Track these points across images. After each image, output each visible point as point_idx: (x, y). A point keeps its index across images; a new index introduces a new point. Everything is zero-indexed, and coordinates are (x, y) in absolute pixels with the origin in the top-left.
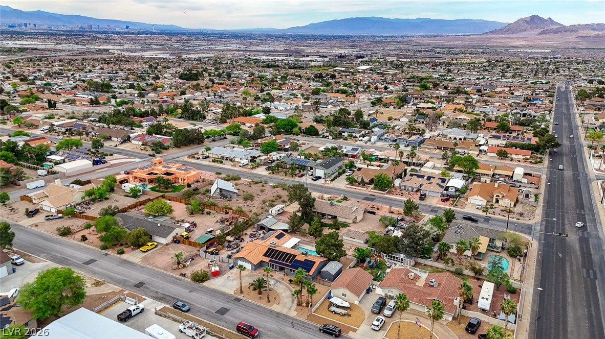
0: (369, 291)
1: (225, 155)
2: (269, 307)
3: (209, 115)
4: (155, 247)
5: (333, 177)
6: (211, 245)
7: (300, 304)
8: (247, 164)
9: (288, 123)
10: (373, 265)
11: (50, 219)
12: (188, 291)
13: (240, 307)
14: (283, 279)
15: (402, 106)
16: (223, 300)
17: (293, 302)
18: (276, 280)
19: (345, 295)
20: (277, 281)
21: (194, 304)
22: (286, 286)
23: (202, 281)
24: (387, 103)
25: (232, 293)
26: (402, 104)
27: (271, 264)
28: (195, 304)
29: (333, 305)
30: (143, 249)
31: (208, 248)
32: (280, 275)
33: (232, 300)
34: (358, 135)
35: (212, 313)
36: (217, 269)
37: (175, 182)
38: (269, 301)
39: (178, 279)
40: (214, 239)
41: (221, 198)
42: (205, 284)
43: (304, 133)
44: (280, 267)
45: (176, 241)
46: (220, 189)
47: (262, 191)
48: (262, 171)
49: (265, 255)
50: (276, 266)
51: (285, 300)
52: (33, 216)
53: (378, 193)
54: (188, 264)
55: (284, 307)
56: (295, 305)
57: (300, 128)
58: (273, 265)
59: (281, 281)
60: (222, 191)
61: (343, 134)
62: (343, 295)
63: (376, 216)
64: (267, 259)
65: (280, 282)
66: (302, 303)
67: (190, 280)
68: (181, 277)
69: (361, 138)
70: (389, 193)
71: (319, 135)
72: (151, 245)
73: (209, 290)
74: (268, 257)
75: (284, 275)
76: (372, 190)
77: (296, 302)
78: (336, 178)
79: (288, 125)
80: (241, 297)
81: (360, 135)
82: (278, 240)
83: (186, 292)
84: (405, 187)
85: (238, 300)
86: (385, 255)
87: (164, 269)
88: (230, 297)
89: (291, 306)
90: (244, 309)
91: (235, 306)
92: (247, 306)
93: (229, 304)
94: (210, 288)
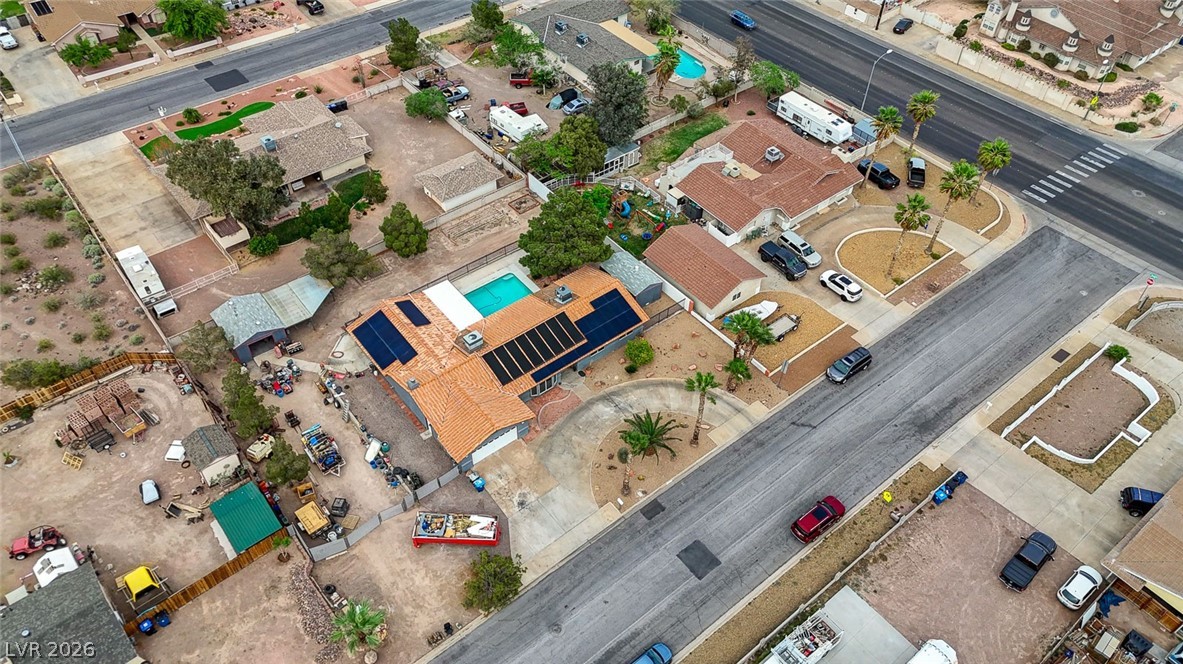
2: (715, 451)
12: (548, 636)
13: (693, 513)
16: (640, 545)
18: (596, 400)
19: (740, 295)
20: (606, 399)
21: (632, 628)
22: (637, 386)
25: (608, 516)
28: (639, 624)
32: (581, 384)
35: (699, 588)
36: (483, 520)
38: (695, 442)
42: (527, 579)
49: (505, 381)
53: (207, 49)
55: (727, 419)
56: (730, 397)
59: (607, 391)
62: (735, 297)
64: (525, 383)
67: (479, 621)
70: (229, 36)
73: (572, 573)
74: (515, 376)
75: (583, 374)
76: (177, 54)
80: (641, 499)
82: (434, 327)
83: (548, 643)
85: (654, 509)
88: (631, 525)
89: (729, 405)
90: (703, 505)
91: (682, 524)
92: (693, 497)
93: (665, 536)
94: (557, 567)
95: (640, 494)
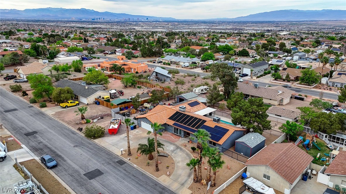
0: (305, 177)
1: (173, 60)
2: (155, 178)
3: (173, 45)
4: (76, 105)
5: (259, 75)
6: (126, 108)
7: (198, 180)
8: (188, 66)
9: (226, 47)
10: (308, 144)
11: (17, 82)
13: (119, 173)
14: (186, 146)
15: (317, 47)
16: (104, 160)
17: (189, 176)
18: (176, 146)
19: (268, 178)
20: (178, 147)
22: (187, 154)
23: (95, 138)
24: (304, 45)
25: (119, 154)
26: (316, 45)
27: (175, 128)
28: (69, 161)
29: (249, 189)
30: (64, 105)
31: (121, 110)
32: (183, 142)
33: (114, 162)
34: (281, 56)
35: (79, 175)
36: (116, 126)
37: (129, 72)
38: (158, 170)
39: (73, 133)
40: (130, 103)
41: (156, 81)
42: (97, 141)
43: (237, 55)
44: (184, 131)
45: (97, 102)
46: (156, 73)
47: (193, 80)
48: (199, 70)
49: (171, 118)
50: (180, 130)
51: (180, 172)
52: (8, 80)
53: (303, 87)
54: (95, 121)
55: (175, 180)
56: (191, 181)
57: (235, 51)
58: (177, 129)
59: (183, 148)
60: (158, 75)
61: (269, 55)
62: (265, 176)
63: (305, 102)
64: (171, 123)
65: (181, 149)
66: (201, 180)
67: (84, 135)
68: (78, 132)
69: (284, 58)
70: (316, 87)
71: (249, 56)
72: (71, 103)
73: (96, 148)
74: (174, 120)
75: (189, 142)
76: (297, 85)
77: (192, 177)
78: (261, 76)
79: (226, 49)
80: (126, 160)
81: (283, 55)
82: (191, 108)
83: (70, 146)
84: (334, 83)
85: (121, 163)
86: (325, 135)
87: (68, 123)
88: (115, 158)
89: (186, 181)
90: (122, 175)
91: (113, 170)
92: (127, 172)
93: (108, 166)
94: (99, 145)
95: (128, 159)
